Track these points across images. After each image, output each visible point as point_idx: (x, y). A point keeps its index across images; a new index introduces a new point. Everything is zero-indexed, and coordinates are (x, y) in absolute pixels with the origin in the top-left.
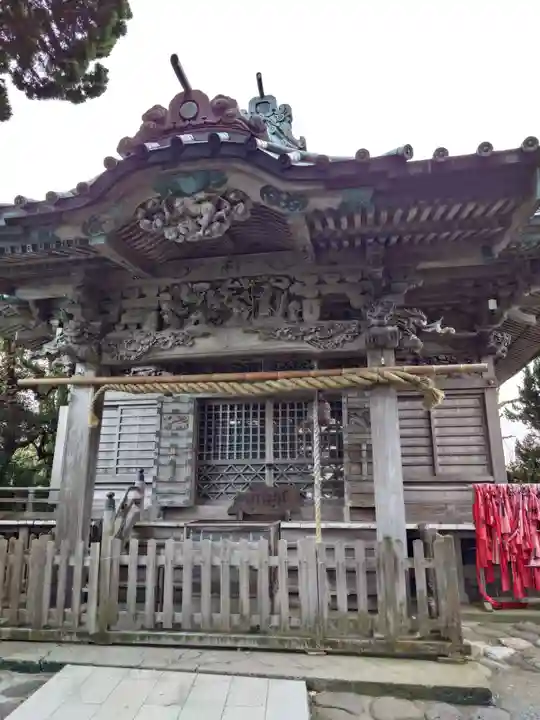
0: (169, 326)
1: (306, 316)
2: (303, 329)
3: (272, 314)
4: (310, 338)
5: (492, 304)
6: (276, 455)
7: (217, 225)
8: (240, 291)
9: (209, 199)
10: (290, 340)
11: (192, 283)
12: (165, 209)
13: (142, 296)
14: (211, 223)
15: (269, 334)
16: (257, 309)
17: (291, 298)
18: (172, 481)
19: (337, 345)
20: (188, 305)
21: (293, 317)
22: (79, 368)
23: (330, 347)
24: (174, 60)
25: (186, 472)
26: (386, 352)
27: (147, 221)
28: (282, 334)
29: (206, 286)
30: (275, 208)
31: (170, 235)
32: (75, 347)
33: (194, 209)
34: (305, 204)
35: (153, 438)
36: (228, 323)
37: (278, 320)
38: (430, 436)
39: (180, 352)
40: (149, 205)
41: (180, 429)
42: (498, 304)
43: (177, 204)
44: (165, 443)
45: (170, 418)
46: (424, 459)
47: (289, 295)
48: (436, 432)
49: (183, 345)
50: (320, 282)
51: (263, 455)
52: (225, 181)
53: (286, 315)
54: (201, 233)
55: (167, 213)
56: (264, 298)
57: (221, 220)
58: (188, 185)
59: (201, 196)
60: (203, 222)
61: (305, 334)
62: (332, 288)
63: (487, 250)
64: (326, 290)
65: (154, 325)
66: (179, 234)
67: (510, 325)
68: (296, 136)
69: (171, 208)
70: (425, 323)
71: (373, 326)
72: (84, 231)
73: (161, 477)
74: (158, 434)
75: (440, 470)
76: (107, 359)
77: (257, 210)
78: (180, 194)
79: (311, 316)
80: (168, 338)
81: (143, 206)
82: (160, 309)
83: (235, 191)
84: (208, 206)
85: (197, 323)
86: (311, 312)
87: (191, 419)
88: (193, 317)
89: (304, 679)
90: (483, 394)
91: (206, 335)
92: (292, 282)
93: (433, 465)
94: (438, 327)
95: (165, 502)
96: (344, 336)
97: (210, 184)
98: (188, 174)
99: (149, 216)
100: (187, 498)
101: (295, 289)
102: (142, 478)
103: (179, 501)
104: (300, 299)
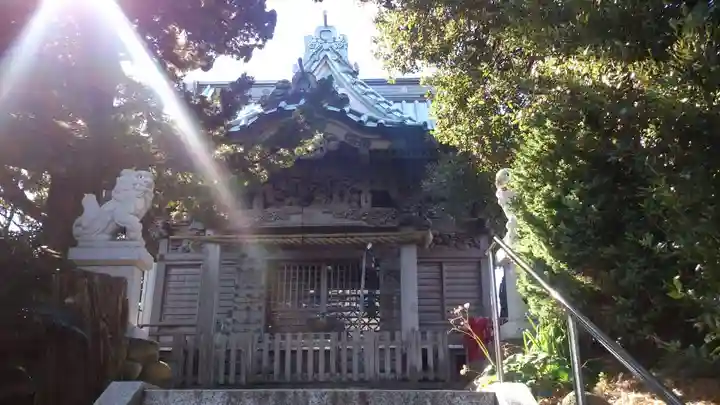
0: (272, 205)
1: (363, 203)
2: (361, 212)
3: (341, 201)
4: (365, 218)
7: (319, 151)
10: (353, 219)
15: (341, 215)
16: (331, 197)
17: (353, 191)
19: (382, 223)
20: (284, 192)
21: (355, 204)
24: (300, 60)
28: (348, 214)
30: (353, 145)
34: (369, 145)
35: (233, 290)
36: (312, 205)
37: (344, 205)
38: (442, 292)
39: (280, 223)
44: (242, 294)
46: (438, 308)
47: (352, 189)
48: (446, 287)
49: (282, 219)
53: (350, 202)
56: (336, 191)
61: (362, 215)
62: (379, 187)
64: (376, 187)
65: (262, 205)
68: (352, 63)
71: (404, 212)
75: (447, 315)
79: (366, 205)
85: (291, 204)
86: (366, 202)
87: (264, 276)
88: (288, 201)
90: (479, 262)
91: (296, 213)
93: (442, 312)
96: (386, 218)
101: (356, 185)
104: (360, 192)
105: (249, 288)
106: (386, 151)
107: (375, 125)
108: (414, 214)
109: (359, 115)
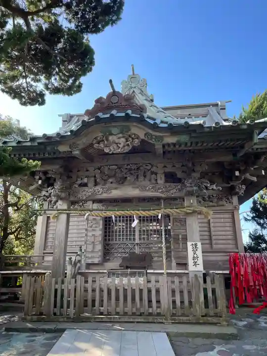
0: (100, 184)
1: (159, 181)
2: (158, 187)
3: (144, 180)
4: (161, 190)
5: (237, 173)
6: (140, 239)
7: (126, 147)
8: (130, 170)
9: (123, 137)
10: (152, 192)
11: (110, 166)
12: (105, 140)
13: (87, 171)
14: (124, 146)
15: (143, 188)
16: (137, 177)
17: (152, 173)
18: (92, 252)
19: (172, 194)
20: (107, 175)
21: (153, 181)
22: (60, 202)
23: (169, 194)
24: (111, 81)
25: (99, 247)
26: (193, 198)
27: (97, 145)
28: (149, 189)
29: (116, 167)
30: (150, 141)
31: (107, 150)
32: (60, 193)
33: (117, 141)
34: (162, 140)
35: (84, 231)
36: (125, 184)
37: (147, 182)
38: (210, 231)
39: (105, 196)
40: (99, 138)
41: (96, 227)
42: (240, 173)
43: (111, 138)
44: (90, 234)
45: (92, 222)
46: (207, 241)
47: (151, 171)
48: (212, 229)
49: (106, 193)
50: (165, 167)
51: (134, 239)
52: (130, 130)
53: (150, 180)
54: (120, 150)
55: (106, 142)
56: (141, 173)
57: (128, 145)
58: (115, 131)
59: (121, 135)
60: (121, 146)
61: (159, 189)
62: (169, 169)
63: (235, 155)
64: (167, 170)
65: (94, 184)
66: (111, 150)
67: (244, 181)
69: (107, 140)
70: (209, 185)
71: (188, 187)
72: (70, 148)
73: (88, 250)
74: (86, 230)
75: (214, 246)
76: (72, 199)
77: (143, 141)
78: (111, 134)
79: (161, 181)
80: (100, 190)
81: (95, 138)
82: (95, 177)
83: (135, 134)
84: (123, 140)
85: (112, 183)
86: (161, 179)
87: (101, 222)
88: (110, 180)
89: (165, 332)
90: (233, 212)
91: (116, 189)
92: (152, 166)
93: (211, 244)
94: (214, 187)
95: (90, 261)
96: (175, 191)
97: (124, 131)
98: (115, 126)
99: (99, 143)
100: (100, 259)
101: (154, 169)
102: (81, 250)
103: (96, 261)
104: (156, 174)
105: (93, 230)
106: (174, 145)
107: (166, 125)
108: (195, 188)
109: (154, 119)
